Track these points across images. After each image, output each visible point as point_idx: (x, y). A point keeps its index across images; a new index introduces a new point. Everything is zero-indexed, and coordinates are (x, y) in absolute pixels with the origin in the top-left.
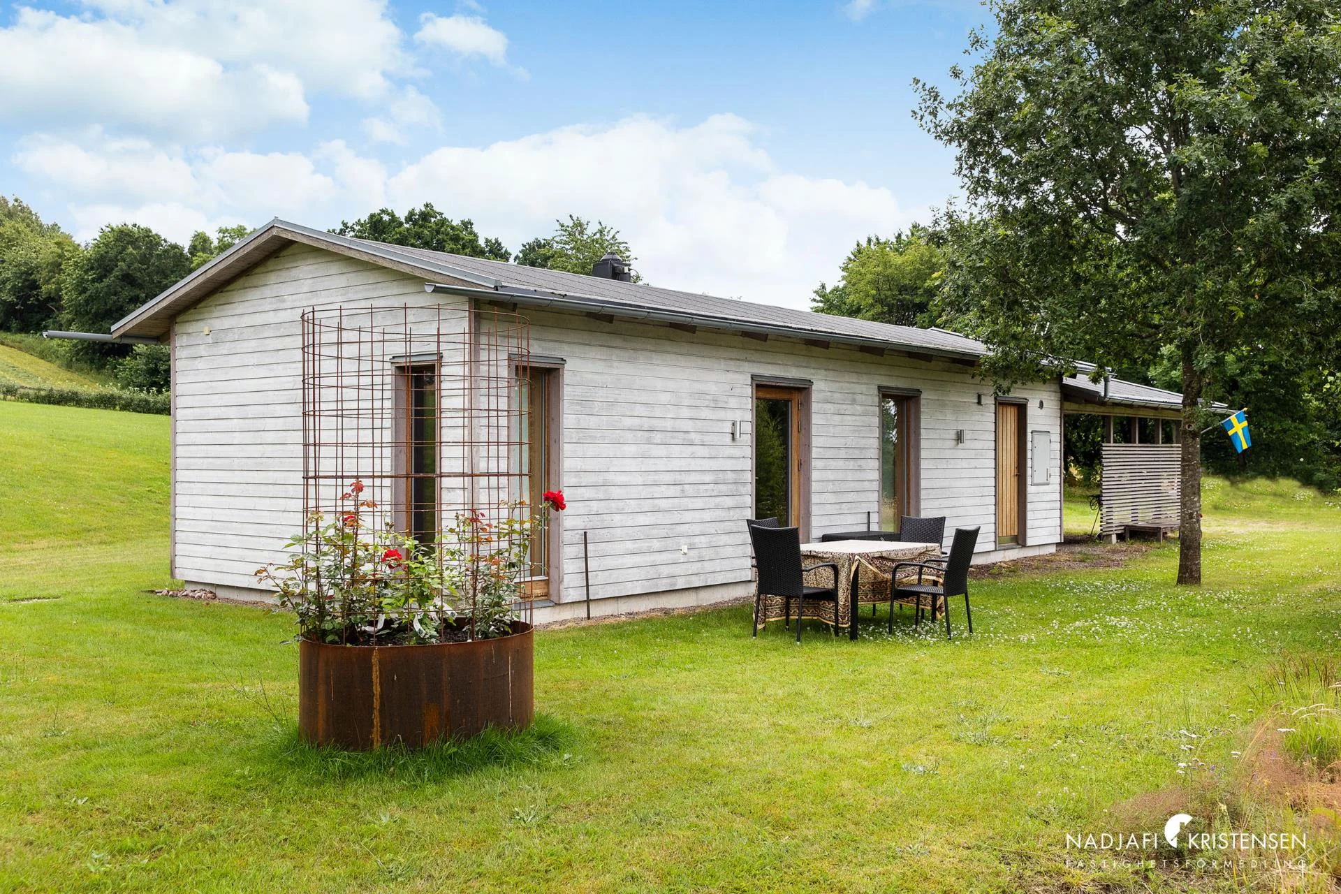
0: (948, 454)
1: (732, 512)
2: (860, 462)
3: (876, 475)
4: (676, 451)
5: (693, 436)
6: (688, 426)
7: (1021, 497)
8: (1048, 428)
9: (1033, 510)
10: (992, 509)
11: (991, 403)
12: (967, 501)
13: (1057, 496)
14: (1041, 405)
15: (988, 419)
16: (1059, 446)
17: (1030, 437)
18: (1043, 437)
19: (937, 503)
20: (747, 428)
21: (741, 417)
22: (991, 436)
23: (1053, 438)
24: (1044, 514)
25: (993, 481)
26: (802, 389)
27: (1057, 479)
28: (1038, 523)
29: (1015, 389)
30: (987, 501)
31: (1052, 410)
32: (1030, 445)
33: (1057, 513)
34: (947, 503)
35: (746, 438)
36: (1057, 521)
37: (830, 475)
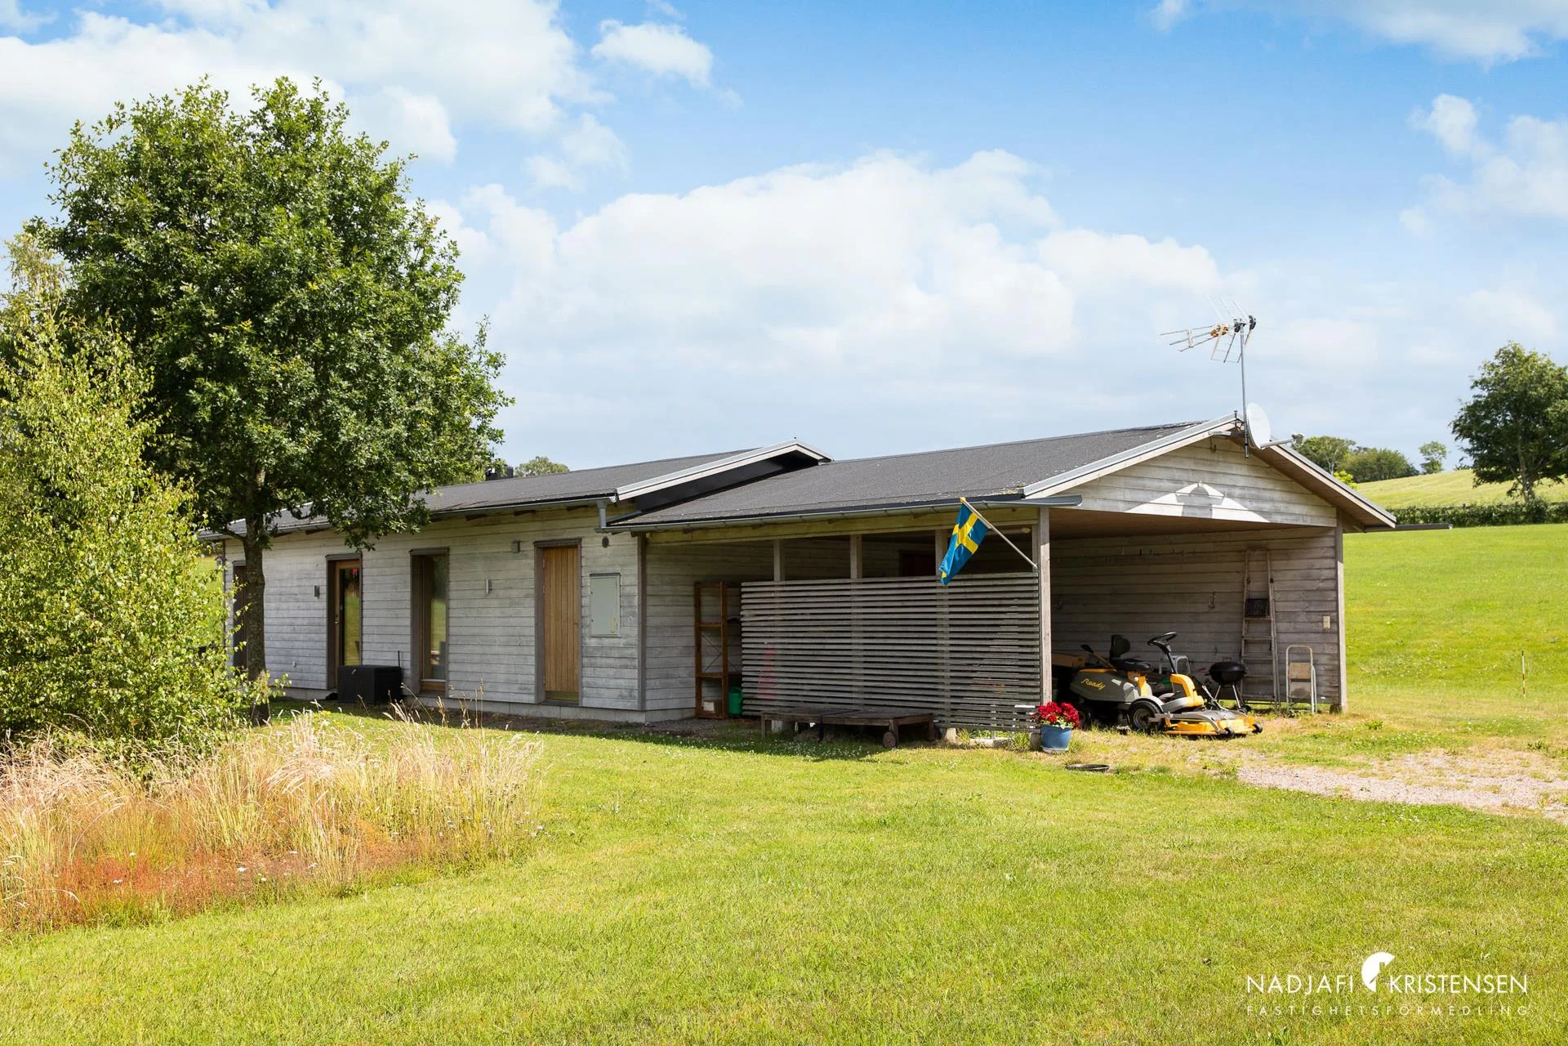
0: (478, 603)
1: (318, 644)
2: (397, 611)
3: (408, 622)
4: (291, 605)
5: (298, 597)
6: (296, 590)
7: (580, 651)
8: (618, 569)
9: (594, 666)
10: (532, 660)
11: (529, 549)
12: (501, 650)
13: (635, 652)
14: (605, 543)
15: (526, 566)
16: (635, 590)
17: (587, 581)
18: (610, 581)
19: (466, 649)
20: (324, 590)
21: (322, 583)
22: (530, 584)
23: (625, 580)
24: (611, 672)
25: (532, 631)
26: (358, 559)
27: (634, 632)
28: (600, 682)
29: (563, 530)
30: (526, 650)
31: (624, 547)
32: (587, 591)
33: (635, 673)
34: (478, 649)
35: (324, 597)
36: (635, 683)
37: (376, 621)
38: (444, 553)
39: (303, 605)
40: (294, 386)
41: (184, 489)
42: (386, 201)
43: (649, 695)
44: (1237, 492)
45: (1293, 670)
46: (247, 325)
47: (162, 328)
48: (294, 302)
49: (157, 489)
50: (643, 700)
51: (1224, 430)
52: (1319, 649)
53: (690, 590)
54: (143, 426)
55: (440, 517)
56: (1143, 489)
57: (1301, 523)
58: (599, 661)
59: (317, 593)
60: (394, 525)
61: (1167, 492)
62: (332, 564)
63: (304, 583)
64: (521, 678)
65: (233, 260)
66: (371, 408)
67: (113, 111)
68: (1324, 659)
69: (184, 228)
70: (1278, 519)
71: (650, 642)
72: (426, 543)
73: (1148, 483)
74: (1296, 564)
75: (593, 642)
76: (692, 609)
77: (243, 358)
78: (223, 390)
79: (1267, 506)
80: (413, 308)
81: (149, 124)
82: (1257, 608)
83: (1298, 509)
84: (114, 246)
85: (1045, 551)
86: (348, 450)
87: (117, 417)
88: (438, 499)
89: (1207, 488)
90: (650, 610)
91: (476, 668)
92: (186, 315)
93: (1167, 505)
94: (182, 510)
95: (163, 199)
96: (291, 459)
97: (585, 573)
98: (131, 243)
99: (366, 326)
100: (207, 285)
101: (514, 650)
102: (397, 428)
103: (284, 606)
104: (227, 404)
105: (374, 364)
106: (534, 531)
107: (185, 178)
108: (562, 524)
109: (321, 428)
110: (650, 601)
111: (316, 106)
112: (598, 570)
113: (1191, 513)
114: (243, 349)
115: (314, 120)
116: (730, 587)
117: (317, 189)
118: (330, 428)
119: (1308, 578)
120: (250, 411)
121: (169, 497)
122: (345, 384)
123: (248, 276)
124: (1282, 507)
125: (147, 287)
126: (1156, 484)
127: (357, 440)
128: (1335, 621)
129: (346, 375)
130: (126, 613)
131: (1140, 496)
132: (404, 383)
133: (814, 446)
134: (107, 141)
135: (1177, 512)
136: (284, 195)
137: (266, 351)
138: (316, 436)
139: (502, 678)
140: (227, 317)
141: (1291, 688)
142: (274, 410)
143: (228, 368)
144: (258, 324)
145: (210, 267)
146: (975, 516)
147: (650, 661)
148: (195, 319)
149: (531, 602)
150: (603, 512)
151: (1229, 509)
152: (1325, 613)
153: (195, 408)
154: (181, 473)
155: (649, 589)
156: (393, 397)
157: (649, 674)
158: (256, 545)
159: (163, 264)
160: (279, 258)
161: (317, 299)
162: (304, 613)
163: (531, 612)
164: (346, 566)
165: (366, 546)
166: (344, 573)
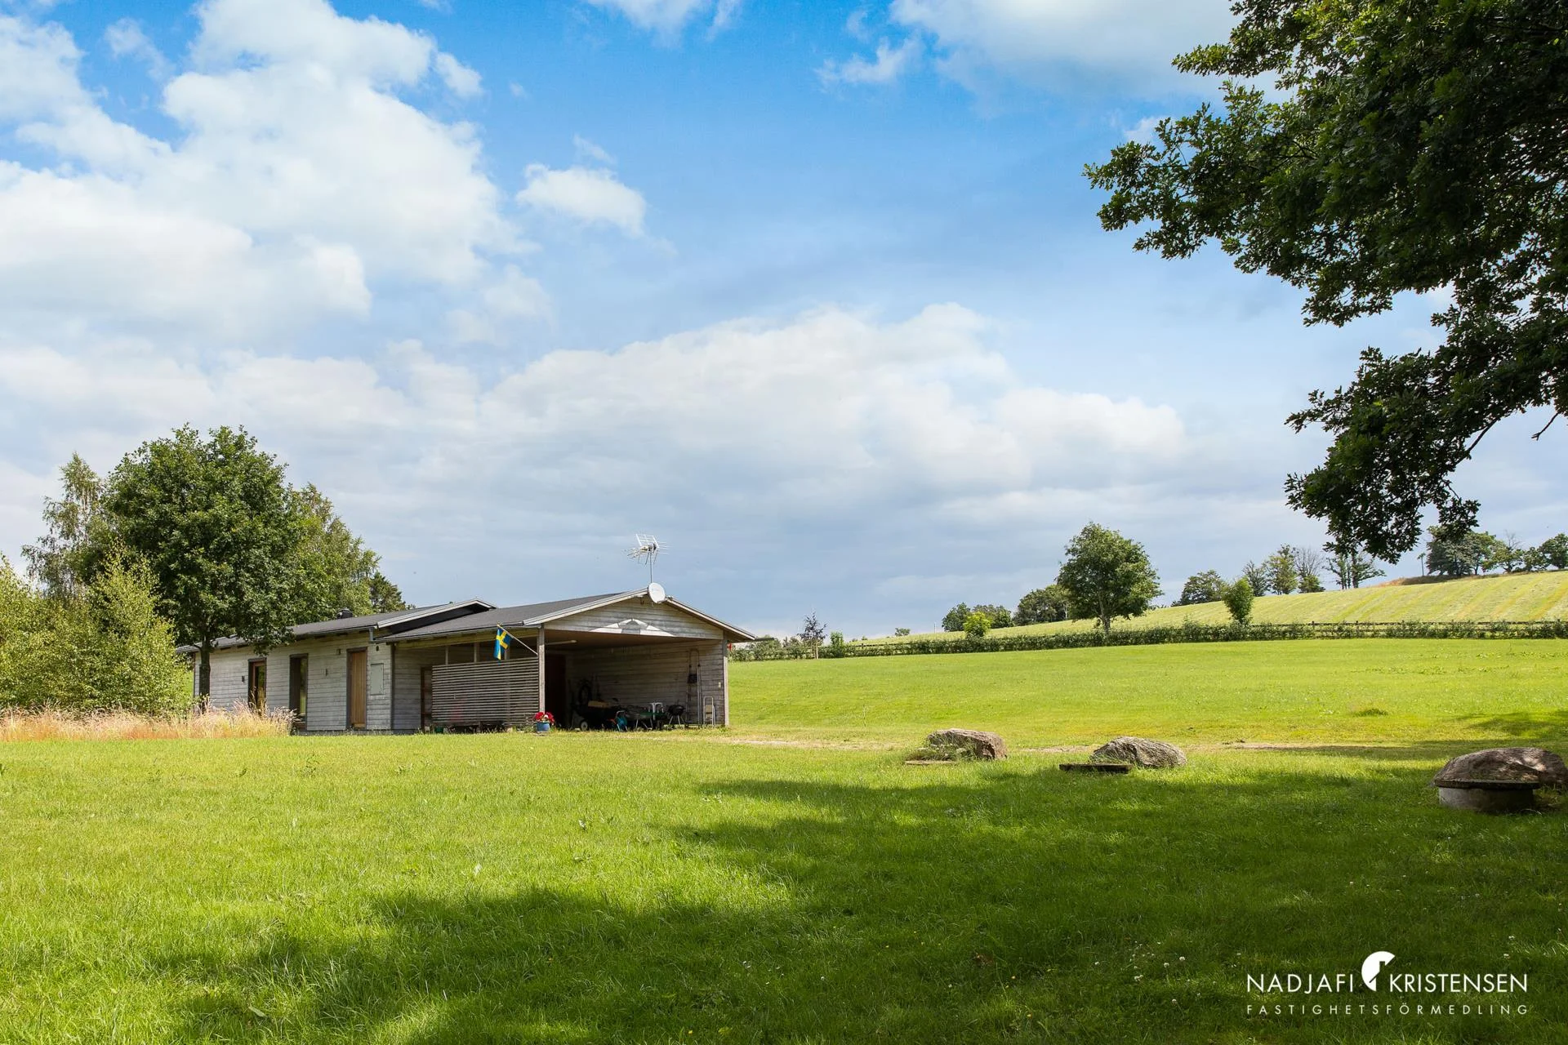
0: (321, 681)
2: (283, 687)
4: (230, 687)
5: (233, 682)
6: (232, 679)
7: (366, 702)
8: (382, 661)
9: (372, 709)
10: (345, 709)
11: (344, 653)
12: (331, 704)
13: (389, 701)
14: (377, 649)
15: (343, 662)
16: (389, 671)
17: (369, 668)
18: (378, 667)
19: (315, 705)
20: (247, 678)
21: (246, 674)
22: (344, 671)
23: (385, 667)
24: (379, 712)
25: (345, 694)
26: (264, 661)
27: (388, 691)
28: (375, 717)
29: (360, 643)
30: (342, 704)
31: (385, 650)
32: (369, 673)
33: (389, 711)
34: (320, 705)
35: (247, 682)
36: (389, 716)
37: (272, 693)
38: (306, 656)
39: (236, 687)
40: (223, 576)
41: (171, 623)
42: (271, 488)
43: (395, 722)
44: (657, 622)
45: (706, 709)
46: (202, 550)
47: (163, 551)
48: (223, 538)
49: (159, 623)
50: (392, 724)
51: (640, 595)
52: (716, 698)
53: (419, 672)
54: (155, 598)
55: (302, 638)
56: (600, 621)
57: (699, 637)
58: (374, 707)
59: (243, 680)
60: (275, 641)
61: (614, 623)
62: (251, 664)
63: (237, 674)
64: (340, 718)
65: (196, 519)
66: (262, 585)
67: (141, 446)
68: (718, 703)
69: (175, 503)
70: (684, 635)
71: (396, 696)
72: (296, 652)
73: (602, 618)
74: (708, 657)
75: (371, 698)
76: (419, 681)
77: (200, 564)
78: (190, 579)
79: (677, 629)
80: (284, 538)
81: (159, 451)
82: (692, 679)
83: (697, 631)
84: (139, 513)
85: (542, 648)
86: (247, 606)
87: (144, 594)
88: (298, 630)
89: (637, 621)
90: (397, 681)
91: (320, 714)
92: (175, 545)
93: (614, 629)
94: (169, 631)
95: (166, 491)
96: (221, 610)
97: (369, 664)
98: (151, 512)
99: (259, 547)
100: (186, 531)
101: (337, 704)
102: (273, 595)
103: (226, 687)
104: (192, 585)
105: (262, 565)
106: (347, 644)
107: (176, 479)
108: (359, 640)
109: (236, 595)
110: (397, 676)
111: (241, 438)
112: (375, 662)
113: (626, 632)
114: (200, 560)
115: (239, 445)
116: (425, 671)
117: (237, 485)
118: (240, 594)
119: (713, 664)
120: (203, 588)
121: (164, 626)
122: (247, 575)
123: (202, 525)
124: (686, 630)
125: (156, 530)
126: (607, 619)
127: (252, 601)
128: (723, 685)
129: (248, 570)
130: (147, 670)
131: (598, 624)
132: (278, 574)
133: (486, 601)
134: (138, 460)
135: (619, 631)
136: (220, 487)
137: (211, 561)
138: (233, 599)
139: (331, 718)
140: (193, 545)
141: (705, 717)
142: (214, 589)
143: (192, 569)
144: (207, 549)
145: (186, 522)
146: (505, 632)
147: (397, 706)
148: (178, 545)
149: (345, 680)
150: (371, 633)
151: (651, 631)
152: (719, 680)
153: (177, 588)
154: (170, 616)
155: (396, 671)
156: (271, 579)
157: (396, 711)
158: (206, 652)
159: (165, 521)
160: (217, 520)
161: (235, 536)
162: (237, 691)
163: (345, 684)
164: (258, 665)
165: (266, 654)
166: (257, 669)
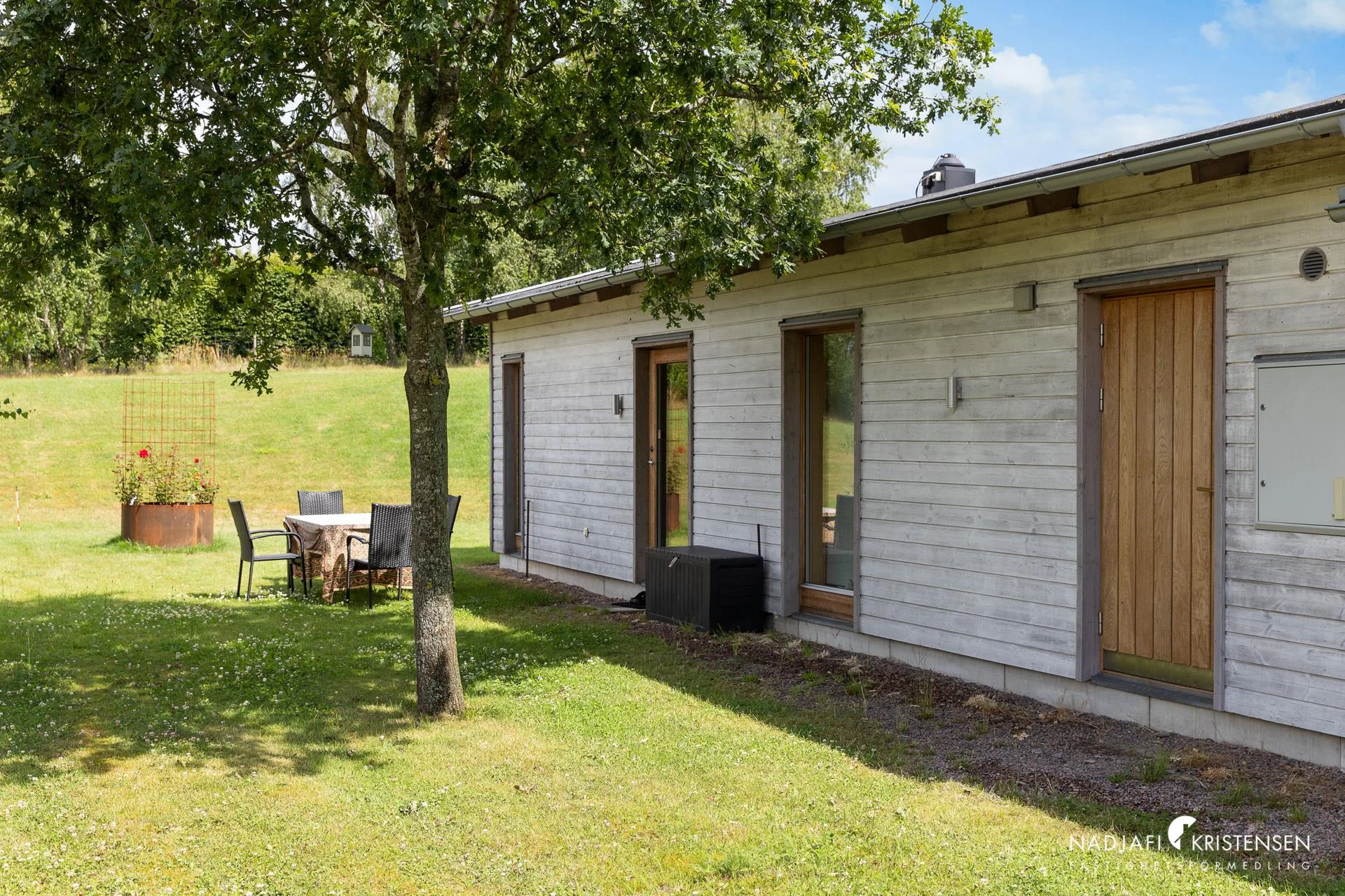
0: (929, 431)
1: (621, 499)
4: (582, 428)
5: (592, 414)
6: (587, 403)
7: (1216, 561)
9: (1265, 608)
10: (1070, 573)
11: (1063, 300)
12: (985, 541)
14: (1313, 266)
17: (1245, 375)
19: (900, 532)
20: (629, 402)
21: (627, 389)
22: (1065, 385)
25: (1071, 501)
26: (685, 344)
32: (1242, 402)
34: (926, 534)
35: (630, 414)
37: (716, 463)
38: (851, 323)
39: (597, 429)
58: (1279, 595)
59: (619, 408)
62: (643, 354)
63: (600, 389)
72: (813, 302)
75: (1263, 543)
91: (923, 576)
97: (1238, 354)
101: (1018, 543)
103: (571, 430)
108: (1157, 228)
112: (1283, 344)
139: (987, 605)
149: (1070, 431)
162: (600, 444)
163: (1070, 454)
164: (665, 358)
165: (692, 314)
166: (663, 370)
